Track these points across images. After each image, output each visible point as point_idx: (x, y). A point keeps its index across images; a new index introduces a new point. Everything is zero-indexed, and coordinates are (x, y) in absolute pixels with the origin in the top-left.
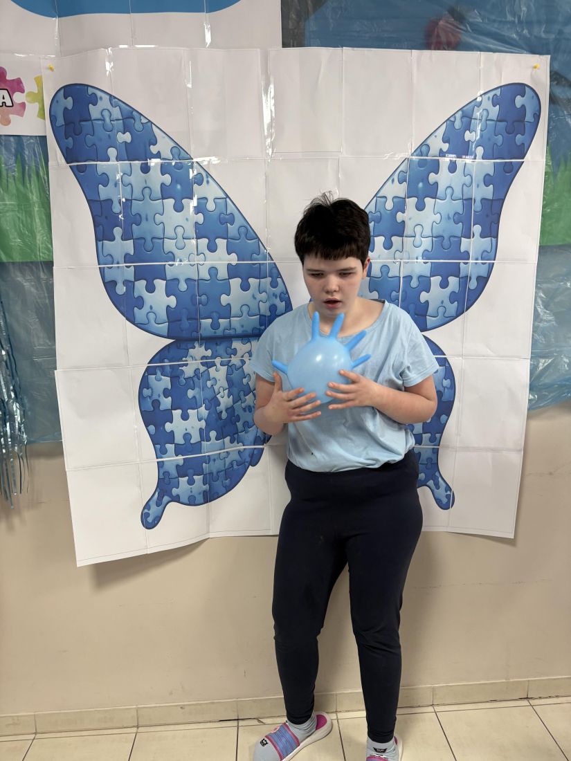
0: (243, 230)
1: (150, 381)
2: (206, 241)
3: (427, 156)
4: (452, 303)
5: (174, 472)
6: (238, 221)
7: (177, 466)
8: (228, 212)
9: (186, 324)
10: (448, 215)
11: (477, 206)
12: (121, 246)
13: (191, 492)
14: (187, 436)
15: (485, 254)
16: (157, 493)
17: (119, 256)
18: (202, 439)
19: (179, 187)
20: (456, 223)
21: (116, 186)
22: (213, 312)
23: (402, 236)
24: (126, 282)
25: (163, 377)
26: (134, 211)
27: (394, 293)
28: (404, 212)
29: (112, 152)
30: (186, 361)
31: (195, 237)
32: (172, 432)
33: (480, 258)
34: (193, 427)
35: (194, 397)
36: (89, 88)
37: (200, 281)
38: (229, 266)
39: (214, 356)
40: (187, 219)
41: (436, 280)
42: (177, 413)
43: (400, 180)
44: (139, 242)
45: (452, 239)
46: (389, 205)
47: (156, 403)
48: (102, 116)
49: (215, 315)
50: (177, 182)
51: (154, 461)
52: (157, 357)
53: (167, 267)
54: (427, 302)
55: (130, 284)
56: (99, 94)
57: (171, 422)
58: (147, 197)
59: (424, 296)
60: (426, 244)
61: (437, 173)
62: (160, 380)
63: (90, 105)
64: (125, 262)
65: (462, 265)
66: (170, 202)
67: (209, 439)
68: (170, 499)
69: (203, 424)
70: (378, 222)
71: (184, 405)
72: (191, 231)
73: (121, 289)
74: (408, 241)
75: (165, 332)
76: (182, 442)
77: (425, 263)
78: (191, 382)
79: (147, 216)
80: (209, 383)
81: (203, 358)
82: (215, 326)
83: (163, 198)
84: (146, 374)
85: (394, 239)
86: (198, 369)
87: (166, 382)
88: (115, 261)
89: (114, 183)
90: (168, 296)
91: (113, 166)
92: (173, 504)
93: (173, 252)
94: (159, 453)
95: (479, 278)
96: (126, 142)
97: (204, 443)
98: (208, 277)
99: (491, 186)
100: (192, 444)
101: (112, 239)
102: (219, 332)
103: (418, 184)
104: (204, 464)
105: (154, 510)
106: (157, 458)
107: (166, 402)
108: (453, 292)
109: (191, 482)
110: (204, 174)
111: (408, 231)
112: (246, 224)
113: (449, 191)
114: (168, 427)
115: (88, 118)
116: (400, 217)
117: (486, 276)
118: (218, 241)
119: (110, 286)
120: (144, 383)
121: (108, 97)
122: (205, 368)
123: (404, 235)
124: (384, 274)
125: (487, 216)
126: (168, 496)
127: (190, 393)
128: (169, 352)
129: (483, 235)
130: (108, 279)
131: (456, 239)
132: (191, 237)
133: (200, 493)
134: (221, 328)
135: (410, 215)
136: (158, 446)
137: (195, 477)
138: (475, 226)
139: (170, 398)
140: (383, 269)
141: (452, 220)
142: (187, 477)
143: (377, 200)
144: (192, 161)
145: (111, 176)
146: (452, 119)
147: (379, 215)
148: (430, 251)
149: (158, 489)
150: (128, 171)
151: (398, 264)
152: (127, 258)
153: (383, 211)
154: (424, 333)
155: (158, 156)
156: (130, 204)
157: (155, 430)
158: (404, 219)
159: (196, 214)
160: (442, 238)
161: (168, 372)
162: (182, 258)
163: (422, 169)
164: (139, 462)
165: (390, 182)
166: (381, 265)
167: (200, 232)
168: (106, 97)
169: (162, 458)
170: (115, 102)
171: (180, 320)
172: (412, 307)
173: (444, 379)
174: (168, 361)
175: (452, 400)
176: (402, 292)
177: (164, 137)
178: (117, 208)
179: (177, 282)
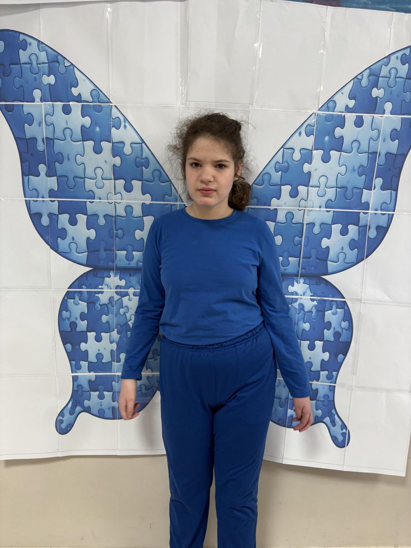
0: (157, 173)
1: (68, 305)
2: (121, 183)
3: (334, 112)
5: (86, 386)
6: (153, 165)
7: (90, 381)
8: (144, 156)
9: (103, 254)
10: (354, 167)
11: (381, 160)
12: (45, 182)
13: (101, 405)
14: (99, 356)
15: (384, 205)
16: (71, 403)
17: (44, 190)
18: (113, 360)
19: (98, 129)
20: (360, 175)
21: (40, 125)
22: (127, 245)
23: (308, 186)
24: (50, 215)
25: (80, 302)
26: (56, 150)
27: (297, 238)
28: (310, 163)
29: (37, 93)
30: (102, 289)
31: (113, 178)
32: (86, 351)
33: (379, 209)
34: (105, 349)
35: (108, 322)
36: (21, 35)
37: (117, 217)
38: (143, 204)
39: (127, 286)
40: (106, 162)
41: (336, 228)
42: (91, 335)
43: (308, 133)
44: (62, 179)
45: (355, 190)
46: (297, 156)
47: (74, 325)
49: (130, 248)
50: (96, 124)
51: (70, 375)
52: (77, 282)
53: (88, 203)
54: (328, 248)
55: (54, 217)
56: (29, 40)
57: (86, 343)
58: (68, 138)
60: (331, 194)
61: (342, 128)
62: (78, 304)
63: (21, 50)
64: (49, 198)
65: (362, 215)
66: (90, 144)
67: (119, 361)
68: (81, 409)
69: (114, 346)
70: (286, 172)
71: (98, 328)
72: (109, 173)
73: (45, 221)
74: (313, 191)
75: (84, 261)
76: (95, 360)
77: (327, 211)
78: (106, 309)
79: (68, 155)
80: (122, 311)
81: (117, 287)
82: (129, 257)
83: (83, 140)
84: (66, 298)
85: (300, 188)
86: (113, 297)
87: (83, 306)
88: (41, 195)
89: (38, 122)
90: (88, 229)
91: (37, 107)
92: (84, 414)
93: (93, 190)
94: (74, 367)
95: (378, 228)
96: (50, 84)
97: (115, 364)
98: (124, 214)
99: (397, 141)
100: (103, 363)
101: (38, 175)
102: (133, 264)
103: (325, 137)
104: (113, 382)
105: (67, 417)
106: (72, 373)
107: (83, 325)
108: (352, 240)
109: (101, 397)
110: (122, 118)
111: (313, 181)
112: (159, 168)
113: (355, 145)
114: (83, 346)
115: (18, 63)
116: (306, 167)
117: (385, 225)
118: (134, 182)
119: (35, 217)
120: (64, 306)
121: (36, 43)
122: (119, 297)
123: (311, 184)
124: (289, 220)
125: (390, 169)
126: (80, 406)
127: (104, 318)
128: (87, 279)
129: (383, 188)
130: (34, 211)
131: (358, 191)
132: (109, 177)
133: (109, 409)
134: (135, 260)
135: (316, 167)
136: (74, 363)
137: (105, 393)
138: (377, 179)
139: (86, 321)
140: (287, 216)
141: (356, 172)
142: (98, 392)
143: (285, 152)
144: (111, 104)
145: (36, 116)
146: (360, 77)
147: (287, 165)
148: (333, 200)
149: (72, 400)
150: (51, 111)
151: (302, 212)
152: (52, 193)
153: (290, 162)
154: (325, 277)
155: (78, 99)
156: (52, 143)
157: (71, 349)
158: (310, 170)
159: (114, 157)
160: (345, 189)
161: (86, 298)
162: (101, 196)
163: (329, 123)
164: (56, 375)
165: (297, 133)
166: (286, 212)
167: (118, 173)
168: (35, 43)
169: (76, 373)
170: (42, 47)
171: (98, 251)
172: (313, 252)
173: (343, 322)
174: (85, 287)
175: (349, 341)
176: (305, 238)
177: (85, 80)
178: (41, 146)
179: (97, 217)
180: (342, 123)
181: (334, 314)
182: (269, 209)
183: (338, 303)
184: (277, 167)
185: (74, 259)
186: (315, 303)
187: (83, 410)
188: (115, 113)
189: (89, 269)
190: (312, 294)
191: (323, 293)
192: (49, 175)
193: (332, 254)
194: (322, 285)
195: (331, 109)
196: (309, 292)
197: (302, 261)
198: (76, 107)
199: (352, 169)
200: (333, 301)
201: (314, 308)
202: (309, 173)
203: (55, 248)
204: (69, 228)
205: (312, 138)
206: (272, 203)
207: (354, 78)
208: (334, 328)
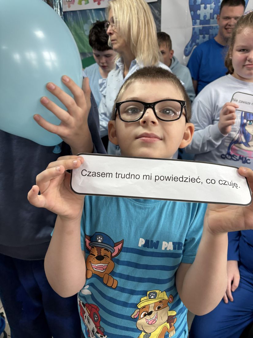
14: (205, 16)
18: (211, 18)
34: (208, 12)
51: (191, 27)
69: (212, 11)
71: (206, 2)
76: (203, 19)
100: (207, 20)
104: (210, 30)
137: (206, 35)
149: (191, 39)
157: (193, 14)
169: (194, 26)
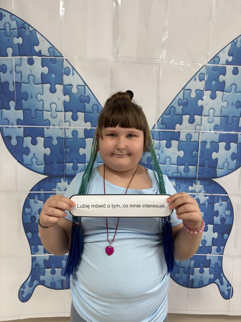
0: (95, 107)
1: (30, 203)
2: (70, 114)
3: (218, 64)
4: (233, 160)
5: (42, 265)
6: (92, 101)
7: (45, 261)
8: (86, 95)
9: (56, 166)
10: (233, 103)
12: (14, 114)
13: (53, 279)
16: (30, 278)
17: (13, 120)
19: (53, 76)
20: (237, 108)
21: (11, 73)
22: (73, 159)
23: (201, 116)
24: (18, 138)
25: (39, 201)
26: (23, 91)
27: (194, 152)
28: (202, 100)
29: (10, 51)
30: (55, 191)
31: (64, 110)
38: (85, 130)
40: (59, 99)
41: (222, 145)
43: (200, 79)
44: (27, 112)
45: (234, 118)
46: (193, 95)
47: (33, 218)
48: (5, 26)
49: (75, 160)
50: (52, 72)
51: (30, 256)
52: (36, 187)
53: (45, 129)
54: (217, 159)
55: (20, 139)
56: (4, 13)
58: (32, 82)
59: (214, 155)
60: (217, 121)
61: (224, 75)
62: (37, 203)
64: (17, 125)
65: (239, 135)
70: (186, 106)
72: (61, 107)
73: (14, 142)
74: (205, 119)
75: (42, 171)
79: (31, 94)
82: (75, 168)
83: (43, 83)
84: (28, 198)
85: (197, 117)
87: (41, 204)
88: (10, 123)
89: (10, 71)
90: (45, 148)
91: (9, 60)
92: (40, 287)
93: (49, 120)
96: (19, 44)
98: (71, 137)
101: (9, 108)
103: (212, 82)
104: (63, 261)
105: (27, 289)
106: (32, 254)
108: (233, 153)
109: (53, 273)
110: (71, 68)
111: (205, 112)
112: (97, 103)
113: (233, 87)
116: (200, 103)
120: (27, 204)
123: (203, 114)
124: (188, 140)
126: (37, 280)
128: (44, 184)
130: (5, 135)
131: (236, 119)
132: (61, 110)
133: (59, 281)
134: (79, 170)
135: (206, 102)
136: (33, 247)
137: (56, 269)
140: (188, 136)
141: (235, 106)
142: (51, 269)
143: (185, 92)
144: (63, 58)
145: (8, 67)
146: (235, 41)
147: (186, 101)
148: (219, 126)
149: (31, 275)
150: (19, 63)
151: (198, 133)
152: (19, 122)
153: (188, 99)
154: (215, 180)
155: (39, 54)
156: (20, 86)
157: (31, 236)
158: (202, 104)
159: (65, 95)
160: (227, 118)
161: (43, 198)
162: (55, 124)
163: (215, 72)
164: (19, 256)
165: (193, 79)
166: (186, 134)
167: (67, 107)
168: (8, 15)
169: (35, 254)
170: (14, 18)
171: (53, 163)
172: (206, 162)
173: (226, 210)
174: (43, 190)
175: (231, 224)
176: (200, 152)
177: (44, 41)
178: (12, 88)
179: (51, 139)
180: (223, 72)
181: (221, 205)
182: (174, 132)
183: (223, 198)
184: (180, 102)
185: (34, 169)
186: (207, 198)
187: (39, 283)
188: (66, 64)
189: (45, 177)
190: (205, 192)
191: (213, 191)
192: (17, 108)
193: (220, 164)
194: (213, 185)
195: (217, 62)
196: (203, 191)
197: (199, 168)
198: (37, 60)
199: (232, 103)
200: (219, 196)
201: (206, 201)
202: (202, 106)
203: (21, 161)
204: (31, 147)
205: (203, 82)
206: (176, 128)
207: (232, 41)
208: (221, 215)
